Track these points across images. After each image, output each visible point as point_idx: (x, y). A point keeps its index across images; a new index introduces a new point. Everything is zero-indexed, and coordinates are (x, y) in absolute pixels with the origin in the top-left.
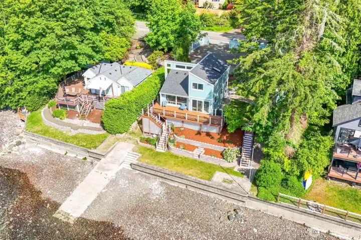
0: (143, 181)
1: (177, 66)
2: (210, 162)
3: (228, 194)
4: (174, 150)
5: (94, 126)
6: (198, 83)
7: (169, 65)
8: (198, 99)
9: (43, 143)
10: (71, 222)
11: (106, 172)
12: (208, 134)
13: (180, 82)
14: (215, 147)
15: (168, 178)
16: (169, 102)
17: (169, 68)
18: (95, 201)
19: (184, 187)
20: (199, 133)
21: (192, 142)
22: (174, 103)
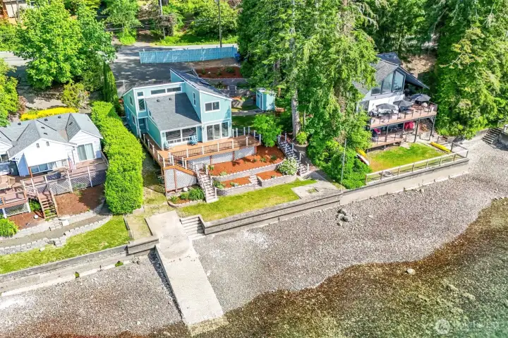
0: (231, 240)
1: (153, 92)
2: (275, 185)
3: (325, 202)
4: (231, 192)
5: (84, 218)
6: (212, 102)
7: (141, 94)
8: (213, 123)
9: (16, 286)
10: (224, 322)
11: (185, 255)
12: (245, 159)
13: (174, 111)
14: (266, 169)
15: (258, 219)
16: (172, 142)
17: (141, 97)
18: (215, 288)
19: (276, 221)
20: (234, 163)
21: (239, 175)
22: (179, 141)
